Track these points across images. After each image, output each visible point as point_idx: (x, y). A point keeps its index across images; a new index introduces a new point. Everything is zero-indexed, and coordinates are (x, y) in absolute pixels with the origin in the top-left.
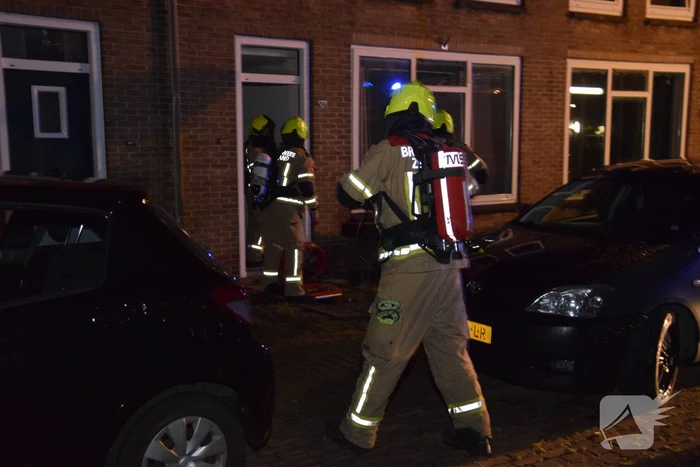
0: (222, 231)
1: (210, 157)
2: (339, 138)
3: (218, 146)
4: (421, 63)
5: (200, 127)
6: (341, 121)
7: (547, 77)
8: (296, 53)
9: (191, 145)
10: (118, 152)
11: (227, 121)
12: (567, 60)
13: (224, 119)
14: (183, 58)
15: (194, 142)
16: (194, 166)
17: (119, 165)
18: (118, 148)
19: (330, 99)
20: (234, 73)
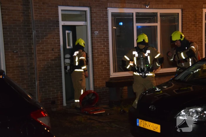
0: (55, 87)
1: (50, 56)
2: (104, 46)
3: (53, 52)
4: (138, 14)
5: (45, 44)
6: (104, 40)
7: (194, 17)
8: (85, 12)
9: (41, 52)
10: (10, 56)
11: (56, 42)
12: (203, 9)
13: (55, 41)
14: (37, 16)
15: (43, 51)
16: (43, 60)
17: (10, 61)
18: (10, 54)
19: (100, 31)
20: (58, 21)
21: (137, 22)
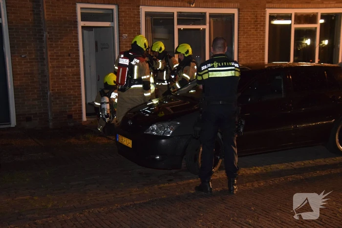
0: (72, 99)
1: (65, 63)
3: (70, 57)
4: (180, 14)
5: (59, 48)
7: (254, 19)
8: (111, 11)
9: (55, 57)
10: (17, 60)
11: (74, 45)
12: (266, 9)
13: (72, 45)
14: (50, 15)
15: (57, 56)
16: (57, 67)
17: (18, 67)
18: (17, 58)
19: (129, 33)
20: (77, 22)
21: (179, 24)
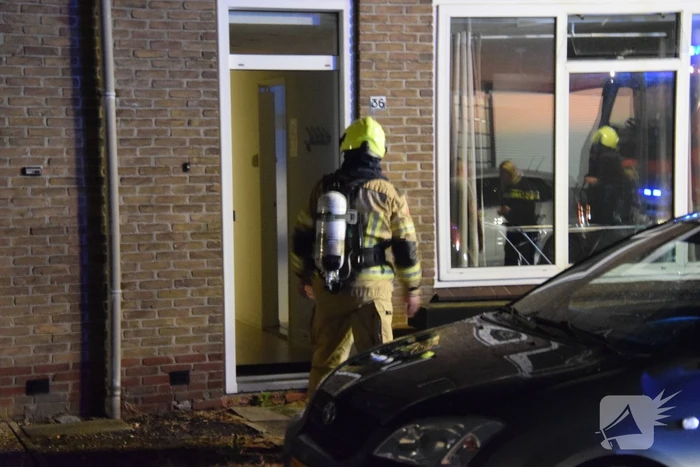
0: (191, 315)
1: (172, 194)
2: (410, 158)
3: (187, 175)
5: (153, 145)
6: (415, 131)
8: (334, 18)
9: (137, 175)
10: (10, 186)
11: (202, 136)
13: (198, 133)
15: (145, 170)
16: (142, 208)
17: (11, 206)
18: (10, 179)
19: (393, 94)
20: (216, 55)
